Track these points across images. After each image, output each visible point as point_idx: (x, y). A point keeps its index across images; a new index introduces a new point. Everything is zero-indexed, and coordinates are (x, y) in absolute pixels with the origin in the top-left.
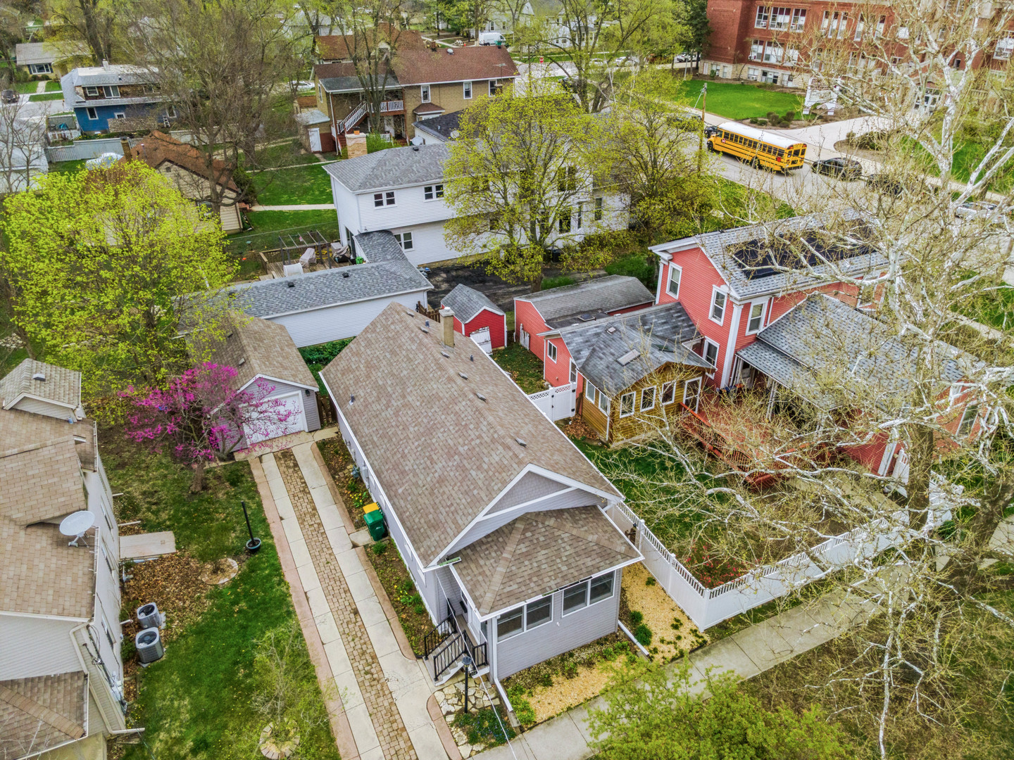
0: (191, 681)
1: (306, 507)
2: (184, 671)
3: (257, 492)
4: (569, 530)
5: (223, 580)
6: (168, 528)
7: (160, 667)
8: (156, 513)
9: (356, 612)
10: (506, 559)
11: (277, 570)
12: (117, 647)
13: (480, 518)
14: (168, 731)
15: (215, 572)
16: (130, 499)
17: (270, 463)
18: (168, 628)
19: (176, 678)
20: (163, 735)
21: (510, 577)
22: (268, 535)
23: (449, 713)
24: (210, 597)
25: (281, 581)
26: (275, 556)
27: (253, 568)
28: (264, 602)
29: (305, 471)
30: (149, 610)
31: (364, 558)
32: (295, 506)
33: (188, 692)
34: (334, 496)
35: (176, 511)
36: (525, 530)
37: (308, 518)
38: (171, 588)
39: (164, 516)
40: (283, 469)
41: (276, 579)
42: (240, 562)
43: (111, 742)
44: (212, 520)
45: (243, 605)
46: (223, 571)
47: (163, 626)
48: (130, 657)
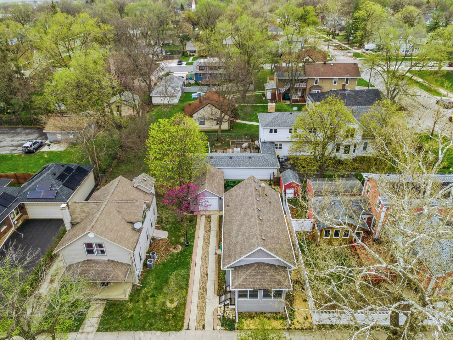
0: (157, 278)
1: (207, 236)
2: (157, 274)
3: (196, 227)
4: (272, 272)
5: (175, 252)
6: (168, 231)
7: (151, 271)
8: (166, 225)
9: (207, 275)
10: (247, 274)
11: (191, 254)
12: (143, 261)
13: (242, 258)
14: (147, 289)
15: (174, 248)
16: (162, 218)
17: (203, 218)
18: (157, 260)
19: (154, 275)
20: (146, 289)
21: (245, 280)
22: (193, 242)
23: (219, 315)
24: (170, 255)
25: (191, 258)
26: (192, 249)
27: (185, 251)
28: (183, 262)
29: (212, 224)
30: (153, 253)
31: (217, 259)
32: (204, 235)
33: (155, 280)
34: (217, 235)
35: (172, 226)
36: (257, 267)
37: (206, 240)
38: (162, 249)
39: (168, 226)
40: (206, 221)
41: (189, 256)
42: (182, 247)
43: (134, 285)
44: (180, 232)
45: (178, 261)
46: (177, 249)
47: (156, 259)
48: (145, 265)
